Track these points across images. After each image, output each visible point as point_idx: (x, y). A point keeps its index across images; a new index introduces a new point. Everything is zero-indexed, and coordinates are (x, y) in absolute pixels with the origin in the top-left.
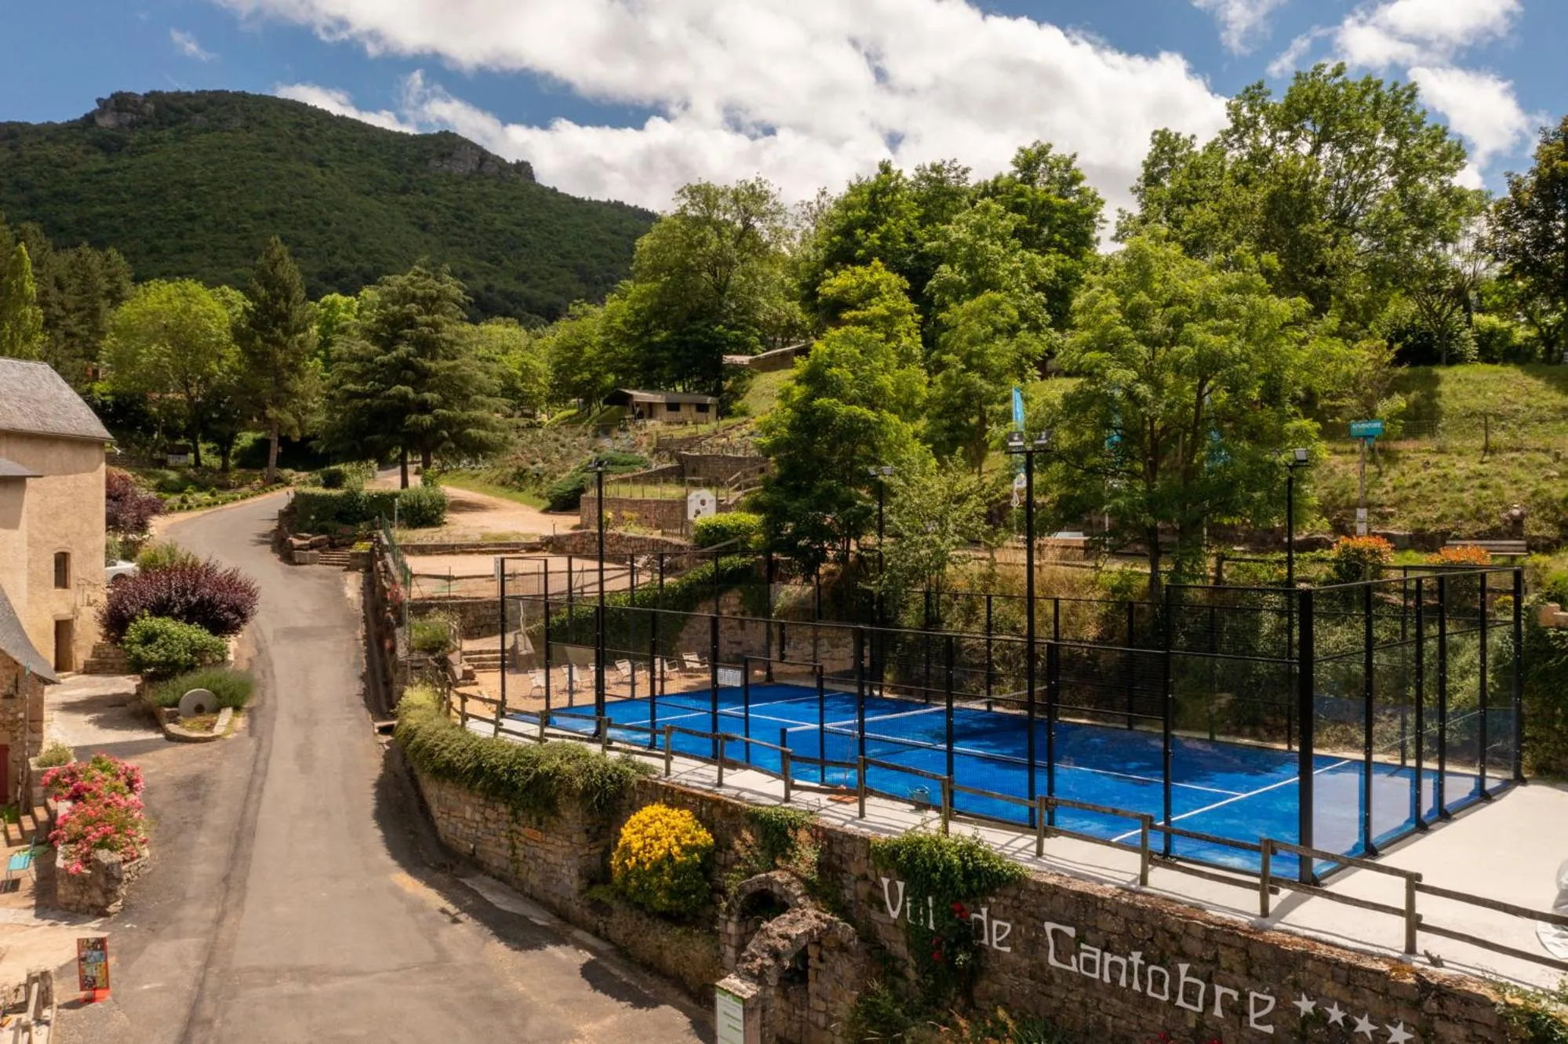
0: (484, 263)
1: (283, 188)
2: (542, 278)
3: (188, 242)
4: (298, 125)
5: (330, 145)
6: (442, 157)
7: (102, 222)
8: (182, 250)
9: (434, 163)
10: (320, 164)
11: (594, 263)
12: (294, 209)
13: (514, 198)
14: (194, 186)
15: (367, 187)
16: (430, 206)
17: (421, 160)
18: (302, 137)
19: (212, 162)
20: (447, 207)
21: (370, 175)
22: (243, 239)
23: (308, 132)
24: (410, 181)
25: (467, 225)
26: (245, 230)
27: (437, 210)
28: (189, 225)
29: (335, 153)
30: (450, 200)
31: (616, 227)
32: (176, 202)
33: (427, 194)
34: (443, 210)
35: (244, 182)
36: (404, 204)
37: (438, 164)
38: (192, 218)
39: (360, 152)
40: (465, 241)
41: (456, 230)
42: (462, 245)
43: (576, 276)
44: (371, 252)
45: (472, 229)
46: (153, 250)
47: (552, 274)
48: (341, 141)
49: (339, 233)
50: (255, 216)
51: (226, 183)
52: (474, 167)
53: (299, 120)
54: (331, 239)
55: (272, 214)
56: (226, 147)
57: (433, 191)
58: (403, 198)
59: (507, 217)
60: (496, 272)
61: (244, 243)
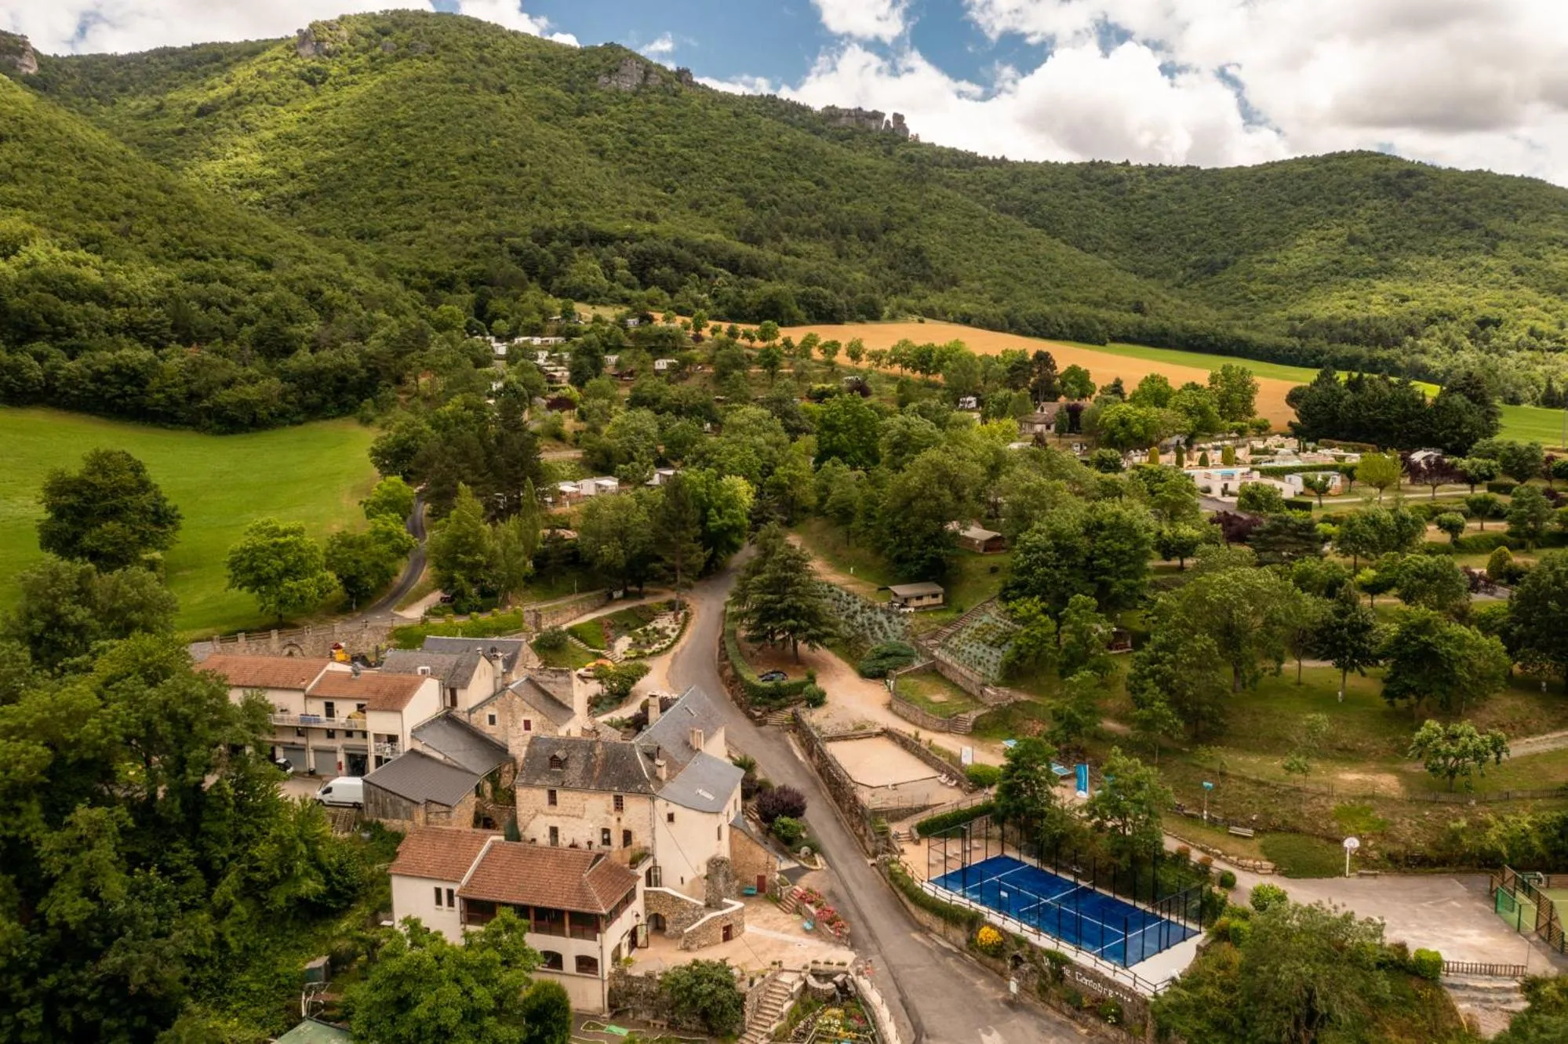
0: (659, 192)
1: (478, 126)
2: (713, 205)
3: (408, 192)
4: (477, 46)
5: (507, 66)
6: (610, 73)
7: (329, 169)
8: (404, 201)
9: (603, 79)
10: (503, 90)
11: (758, 183)
12: (492, 151)
13: (679, 116)
14: (399, 127)
15: (546, 112)
16: (604, 129)
17: (591, 75)
18: (482, 60)
19: (410, 99)
20: (621, 130)
21: (547, 98)
22: (454, 187)
23: (487, 53)
24: (583, 102)
25: (640, 149)
26: (454, 177)
27: (611, 133)
28: (403, 172)
29: (513, 74)
30: (621, 122)
31: (776, 143)
32: (388, 145)
33: (600, 114)
34: (617, 133)
35: (443, 121)
36: (581, 128)
37: (606, 80)
38: (405, 164)
39: (535, 71)
40: (639, 167)
41: (630, 156)
42: (639, 173)
43: (743, 201)
44: (564, 196)
45: (645, 153)
46: (379, 202)
47: (722, 200)
48: (516, 60)
49: (535, 175)
50: (461, 161)
51: (428, 124)
52: (639, 81)
53: (476, 40)
54: (529, 183)
55: (474, 158)
56: (419, 79)
57: (606, 111)
58: (580, 121)
59: (675, 138)
60: (671, 201)
61: (456, 193)
